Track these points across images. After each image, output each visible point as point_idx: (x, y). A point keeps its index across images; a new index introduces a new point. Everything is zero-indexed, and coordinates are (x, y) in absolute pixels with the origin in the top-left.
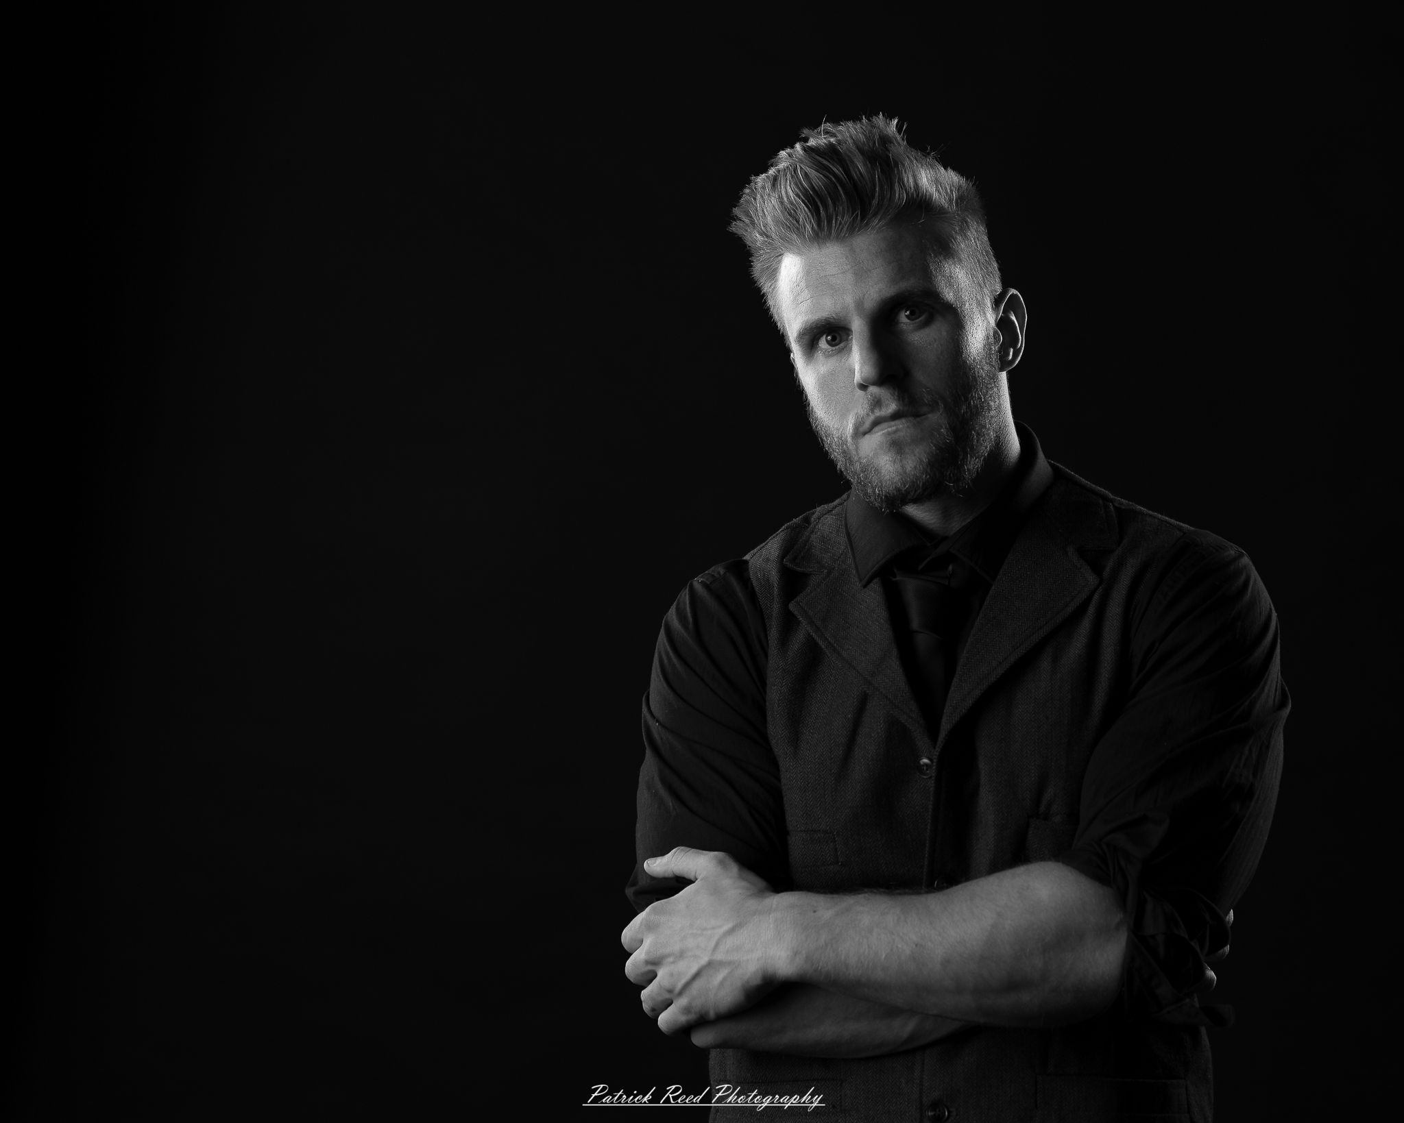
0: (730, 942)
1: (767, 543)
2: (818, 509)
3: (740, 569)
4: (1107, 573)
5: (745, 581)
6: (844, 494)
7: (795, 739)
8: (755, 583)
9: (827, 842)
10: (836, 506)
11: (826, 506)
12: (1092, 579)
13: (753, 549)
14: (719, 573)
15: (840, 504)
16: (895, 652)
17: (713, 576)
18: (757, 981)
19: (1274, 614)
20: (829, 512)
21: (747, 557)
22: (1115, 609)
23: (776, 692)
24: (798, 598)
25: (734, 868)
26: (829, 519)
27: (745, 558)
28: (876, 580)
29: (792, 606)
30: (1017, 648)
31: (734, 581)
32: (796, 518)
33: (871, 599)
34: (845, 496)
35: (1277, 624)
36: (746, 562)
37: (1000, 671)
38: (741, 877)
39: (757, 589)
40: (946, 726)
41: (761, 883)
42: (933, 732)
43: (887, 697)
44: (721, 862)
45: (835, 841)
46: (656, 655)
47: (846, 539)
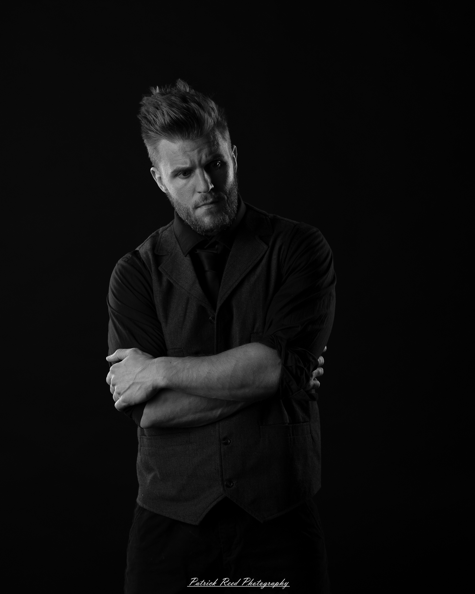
0: (140, 375)
1: (144, 243)
2: (161, 229)
3: (136, 253)
4: (270, 244)
5: (139, 258)
6: (170, 222)
7: (166, 317)
8: (144, 260)
9: (180, 352)
10: (168, 228)
11: (164, 227)
12: (265, 247)
13: (139, 245)
14: (129, 256)
15: (170, 226)
16: (197, 281)
17: (127, 258)
18: (151, 389)
19: (331, 251)
20: (166, 229)
21: (137, 249)
22: (275, 257)
23: (158, 300)
24: (161, 265)
25: (140, 352)
26: (166, 233)
27: (136, 250)
28: (188, 255)
29: (159, 268)
30: (242, 274)
31: (135, 259)
32: (153, 233)
33: (187, 262)
34: (171, 223)
35: (332, 253)
36: (137, 251)
37: (237, 284)
38: (143, 354)
39: (145, 262)
40: (219, 305)
41: (150, 356)
42: (214, 307)
43: (196, 298)
44: (135, 351)
45: (183, 351)
46: (110, 288)
47: (175, 239)
